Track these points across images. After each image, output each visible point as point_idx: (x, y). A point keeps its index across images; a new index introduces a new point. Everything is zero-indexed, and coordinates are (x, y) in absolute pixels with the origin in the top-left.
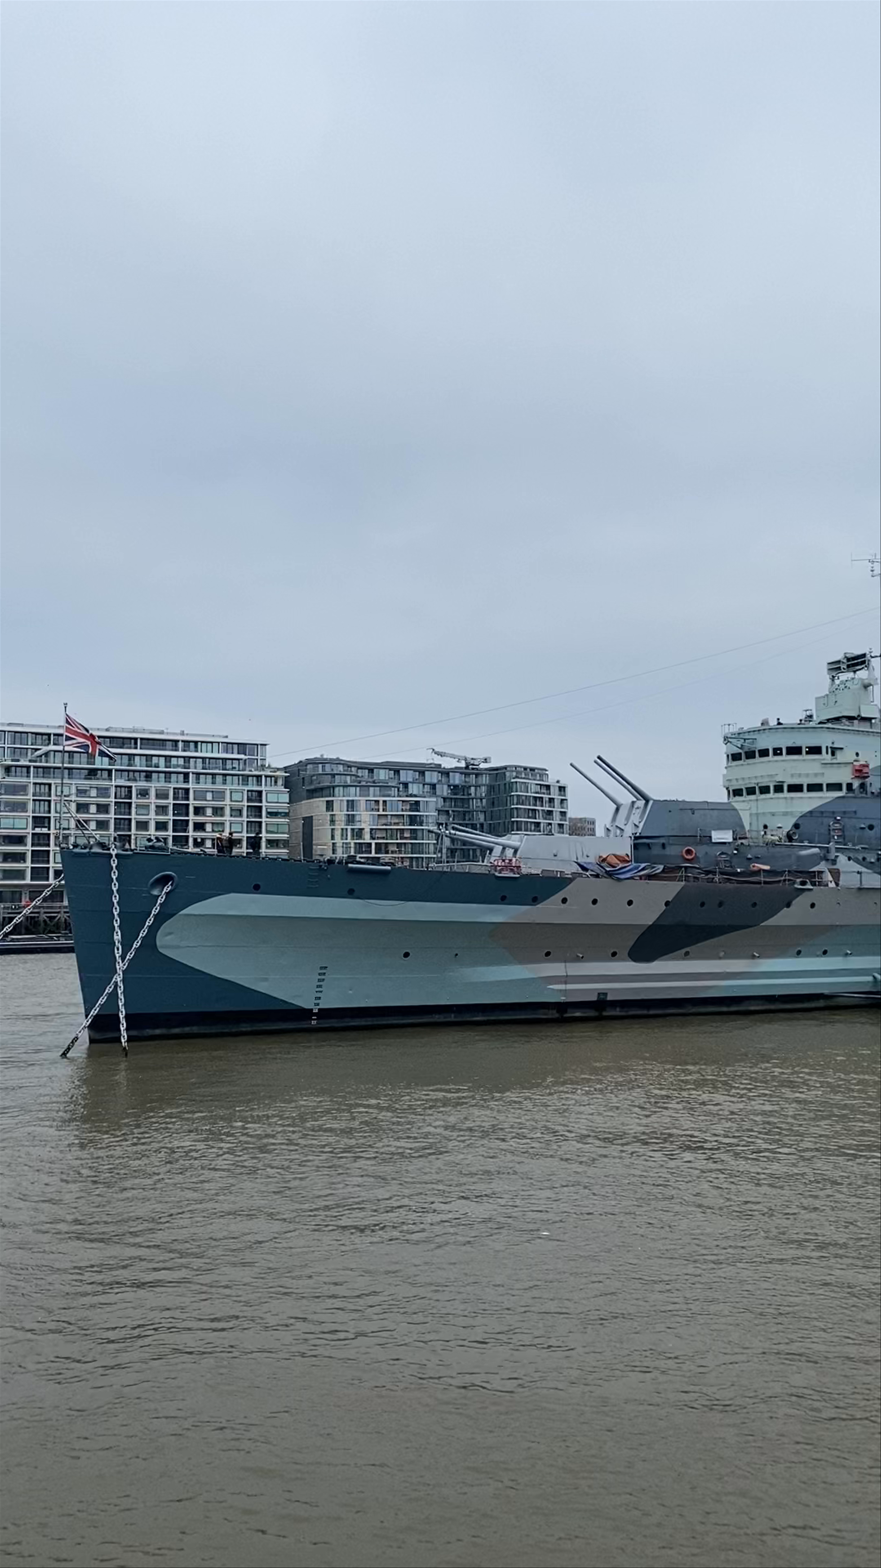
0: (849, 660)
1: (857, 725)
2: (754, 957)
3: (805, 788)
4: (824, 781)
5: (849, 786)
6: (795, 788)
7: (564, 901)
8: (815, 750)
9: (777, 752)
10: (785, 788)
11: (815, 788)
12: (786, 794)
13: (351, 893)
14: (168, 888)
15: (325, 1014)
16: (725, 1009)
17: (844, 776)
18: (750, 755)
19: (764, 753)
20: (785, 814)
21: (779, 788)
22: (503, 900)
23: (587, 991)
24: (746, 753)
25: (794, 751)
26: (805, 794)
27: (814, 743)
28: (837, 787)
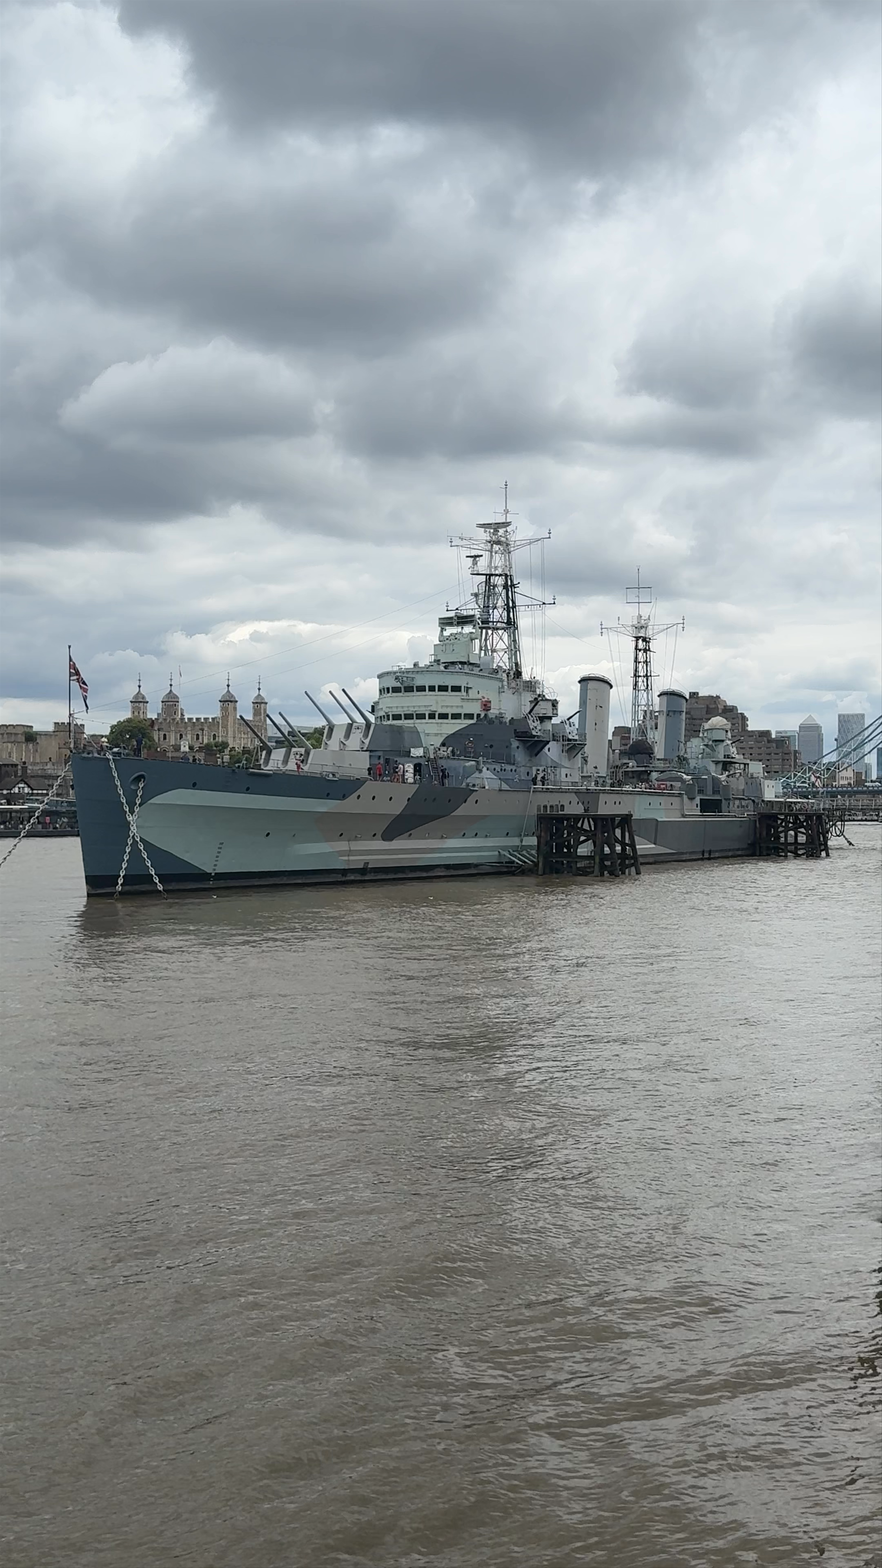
0: (459, 618)
1: (466, 669)
2: (442, 837)
3: (450, 716)
4: (463, 711)
5: (479, 715)
6: (444, 716)
7: (359, 797)
8: (456, 689)
9: (432, 689)
10: (437, 716)
11: (456, 716)
12: (437, 720)
13: (248, 790)
14: (141, 785)
15: (220, 876)
16: (424, 875)
17: (475, 708)
18: (409, 689)
19: (421, 689)
20: (436, 735)
21: (432, 716)
22: (328, 796)
23: (357, 861)
24: (405, 688)
25: (444, 688)
26: (450, 721)
27: (457, 683)
28: (469, 716)
